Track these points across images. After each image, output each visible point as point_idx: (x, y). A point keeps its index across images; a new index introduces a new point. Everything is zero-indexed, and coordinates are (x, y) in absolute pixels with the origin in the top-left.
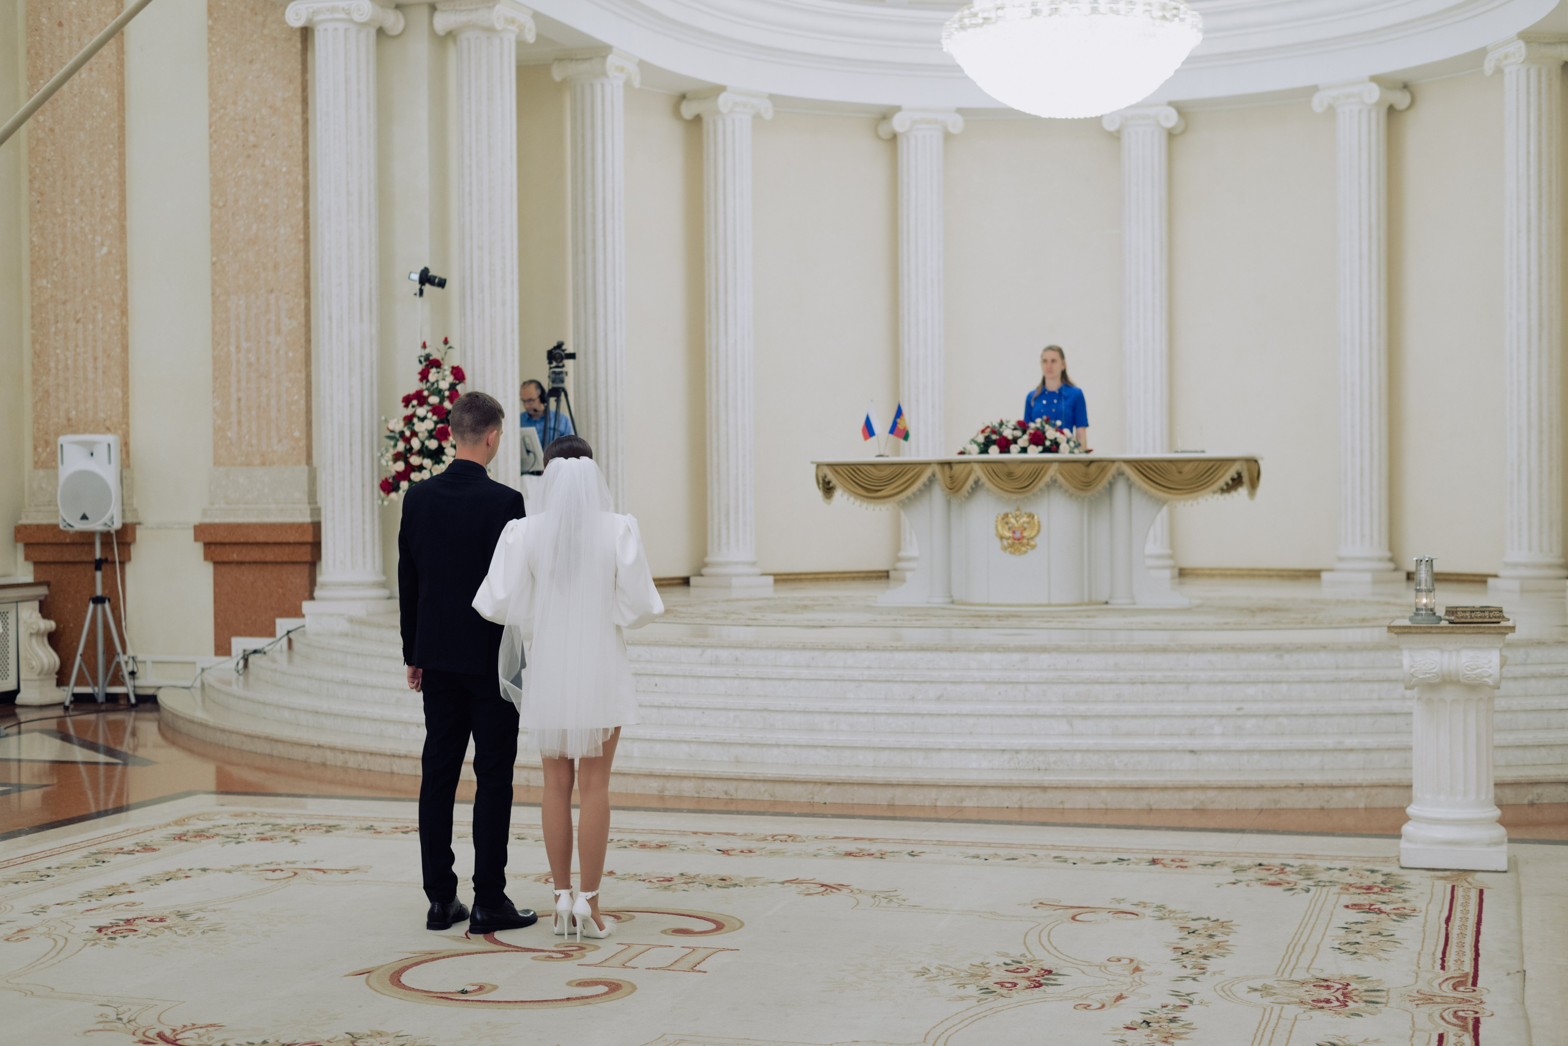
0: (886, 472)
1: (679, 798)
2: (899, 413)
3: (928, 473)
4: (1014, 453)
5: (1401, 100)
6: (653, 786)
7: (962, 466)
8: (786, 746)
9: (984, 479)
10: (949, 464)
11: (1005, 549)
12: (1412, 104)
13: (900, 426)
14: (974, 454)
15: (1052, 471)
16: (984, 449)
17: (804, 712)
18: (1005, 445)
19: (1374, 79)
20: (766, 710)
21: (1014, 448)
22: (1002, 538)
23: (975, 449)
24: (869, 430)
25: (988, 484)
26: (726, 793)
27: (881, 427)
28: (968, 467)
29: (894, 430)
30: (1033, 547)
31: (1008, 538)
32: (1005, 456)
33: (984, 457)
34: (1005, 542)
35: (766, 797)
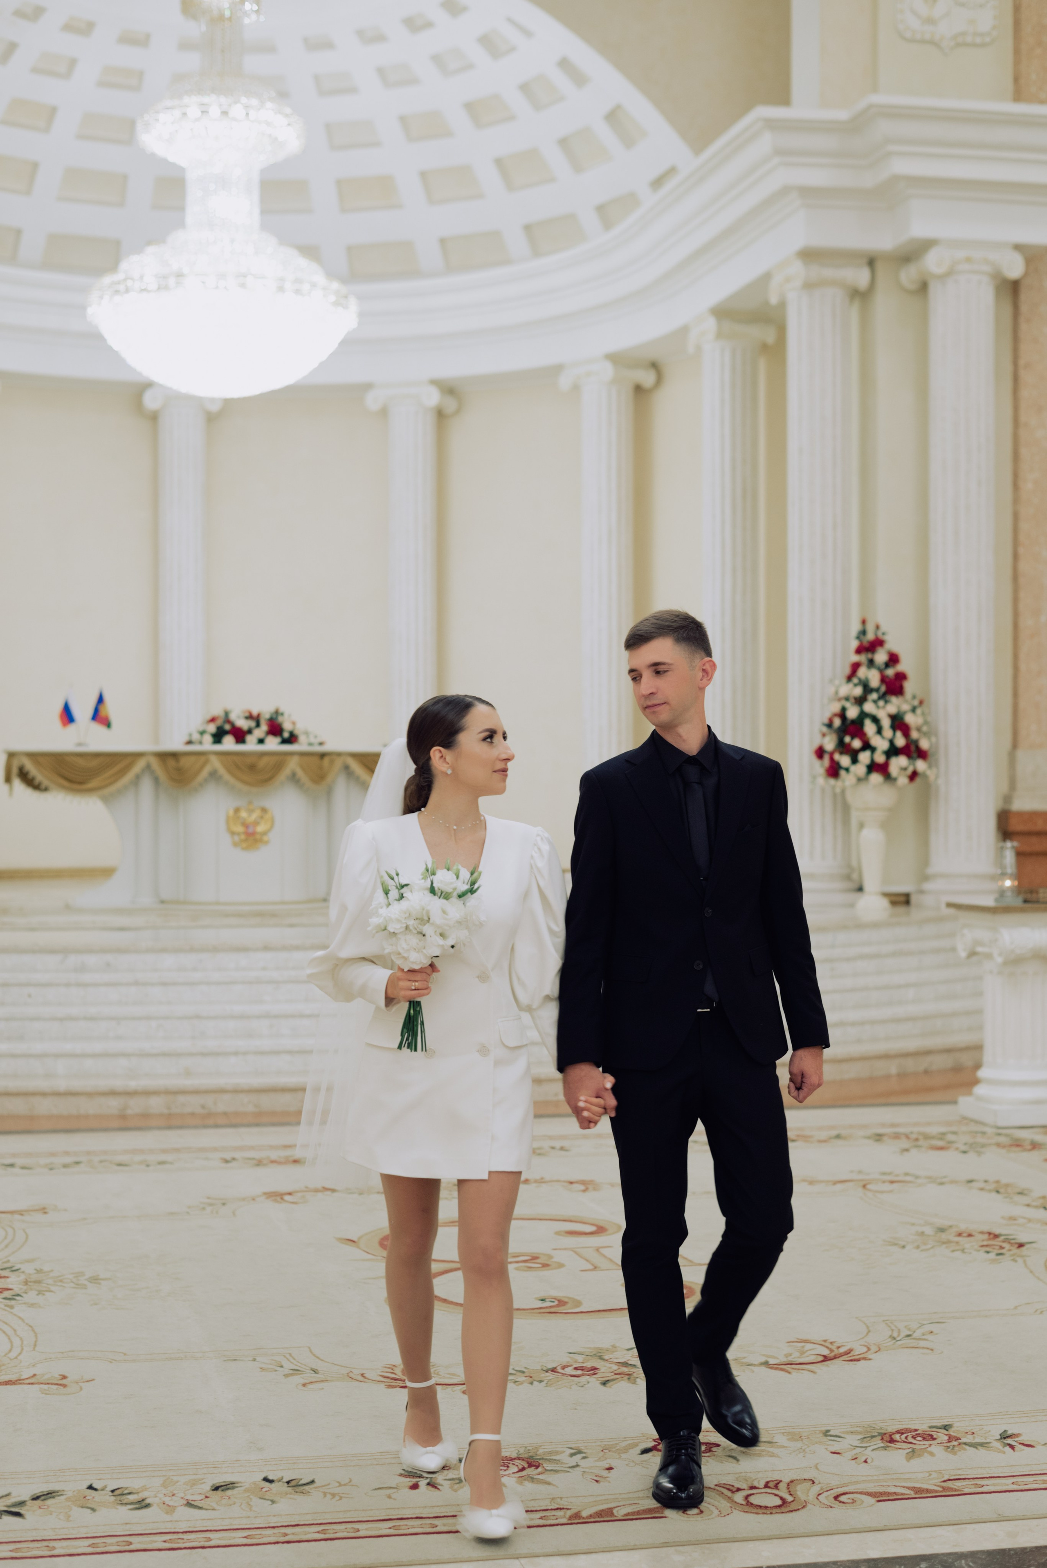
0: (94, 763)
1: (145, 1116)
2: (101, 700)
3: (141, 764)
4: (251, 745)
5: (450, 405)
6: (113, 1105)
7: (192, 759)
8: (245, 1053)
9: (222, 771)
10: (174, 755)
11: (235, 845)
12: (458, 411)
13: (102, 713)
14: (207, 744)
15: (293, 764)
16: (218, 737)
17: (242, 1017)
18: (240, 735)
19: (434, 382)
20: (198, 1017)
21: (251, 739)
22: (233, 833)
23: (208, 739)
24: (67, 716)
25: (227, 776)
26: (203, 1107)
27: (83, 711)
28: (203, 759)
29: (97, 716)
30: (267, 843)
31: (238, 834)
32: (241, 747)
33: (218, 748)
34: (236, 838)
35: (250, 1108)
